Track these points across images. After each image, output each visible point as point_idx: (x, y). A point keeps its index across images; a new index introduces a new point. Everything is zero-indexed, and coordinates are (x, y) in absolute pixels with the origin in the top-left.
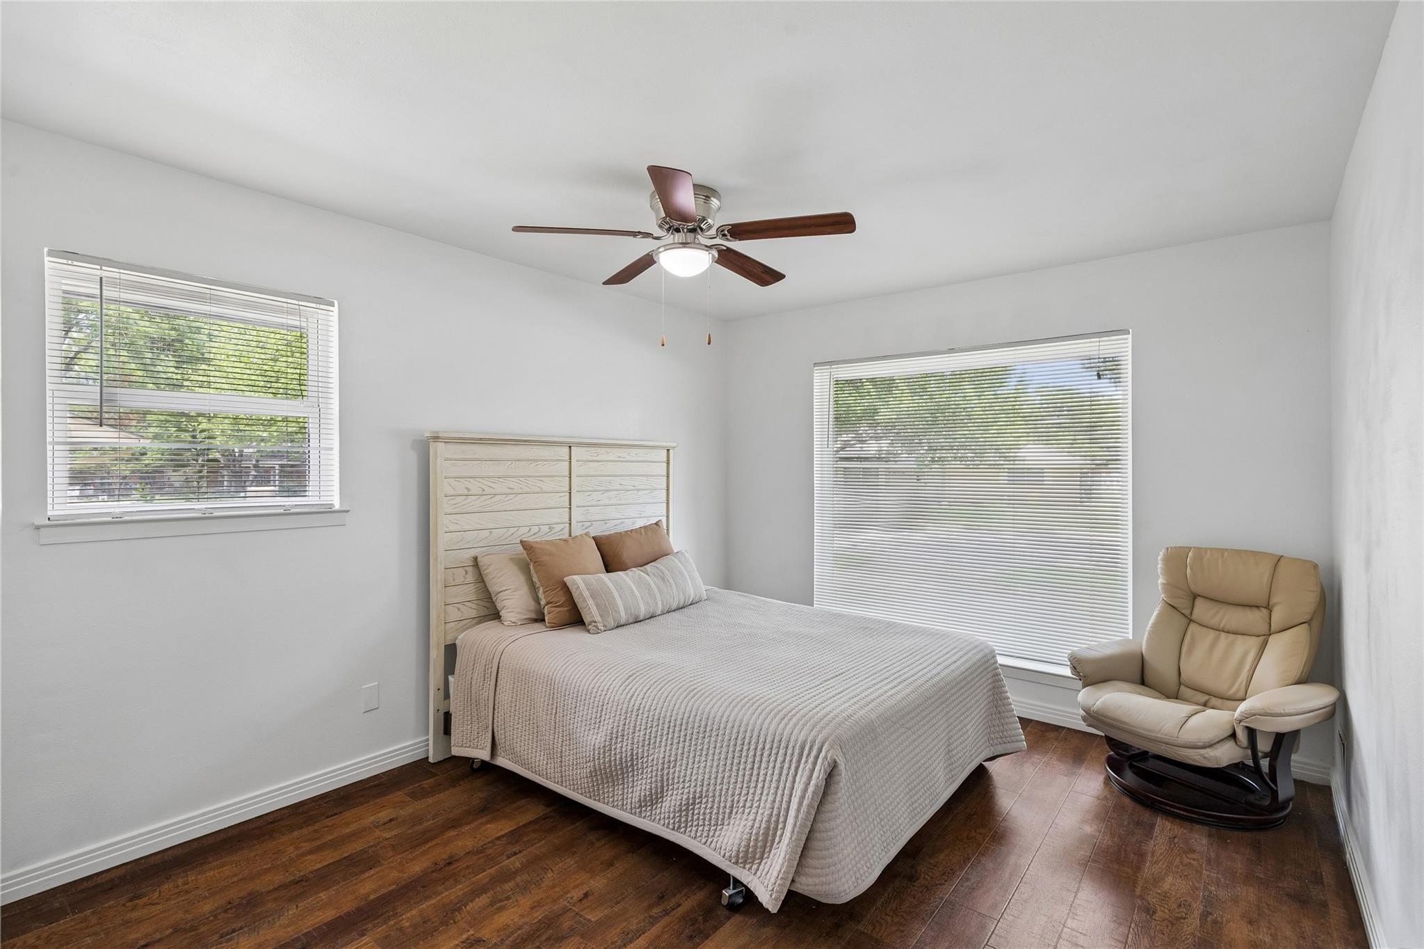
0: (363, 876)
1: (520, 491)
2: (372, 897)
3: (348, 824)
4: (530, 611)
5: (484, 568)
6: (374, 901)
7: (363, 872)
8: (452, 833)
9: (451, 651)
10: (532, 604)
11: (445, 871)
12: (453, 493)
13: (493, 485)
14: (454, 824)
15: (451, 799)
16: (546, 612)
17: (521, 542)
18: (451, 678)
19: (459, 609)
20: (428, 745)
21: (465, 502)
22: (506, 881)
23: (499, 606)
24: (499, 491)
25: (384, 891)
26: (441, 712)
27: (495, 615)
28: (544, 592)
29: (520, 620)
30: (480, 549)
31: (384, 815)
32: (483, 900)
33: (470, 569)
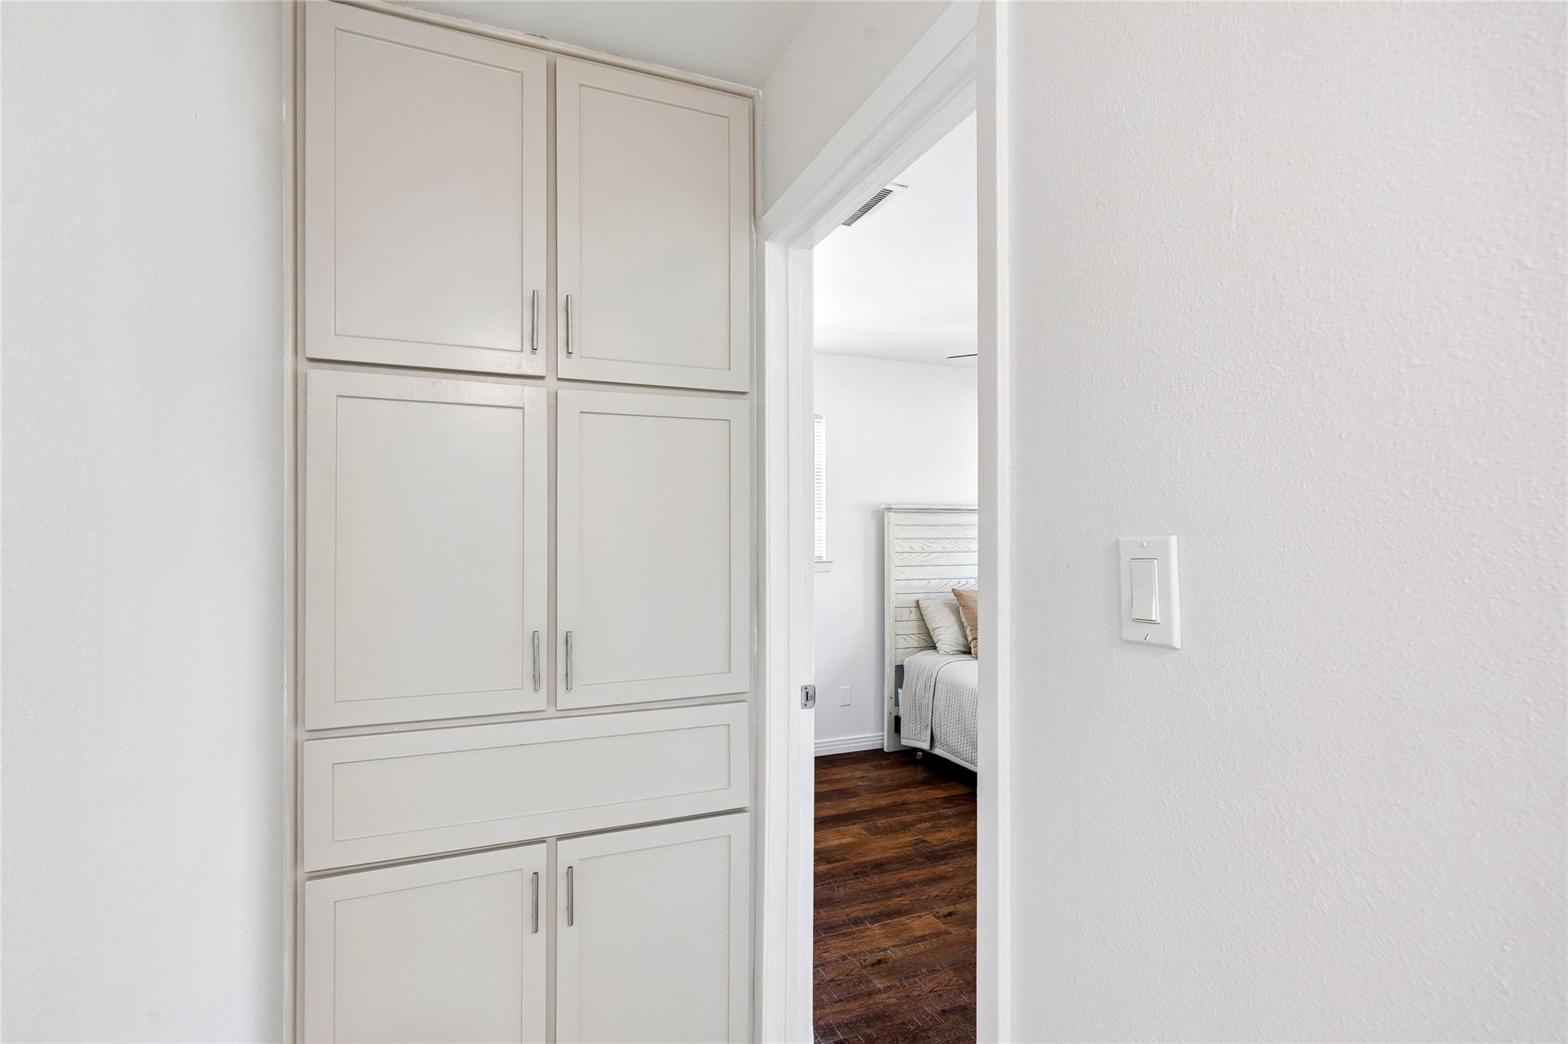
0: (849, 800)
1: (951, 550)
2: (857, 810)
3: (836, 774)
4: (960, 645)
5: (924, 609)
6: (858, 812)
7: (849, 798)
8: (904, 790)
9: (900, 670)
10: (961, 640)
11: (901, 807)
12: (900, 550)
13: (930, 545)
14: (906, 786)
15: (902, 774)
16: (972, 646)
17: (952, 589)
18: (899, 690)
19: (905, 639)
20: (883, 739)
21: (910, 558)
22: (944, 819)
23: (935, 640)
24: (934, 550)
25: (863, 809)
26: (893, 715)
27: (933, 647)
28: (971, 631)
29: (952, 651)
30: (922, 595)
31: (858, 774)
32: (928, 825)
33: (913, 609)
